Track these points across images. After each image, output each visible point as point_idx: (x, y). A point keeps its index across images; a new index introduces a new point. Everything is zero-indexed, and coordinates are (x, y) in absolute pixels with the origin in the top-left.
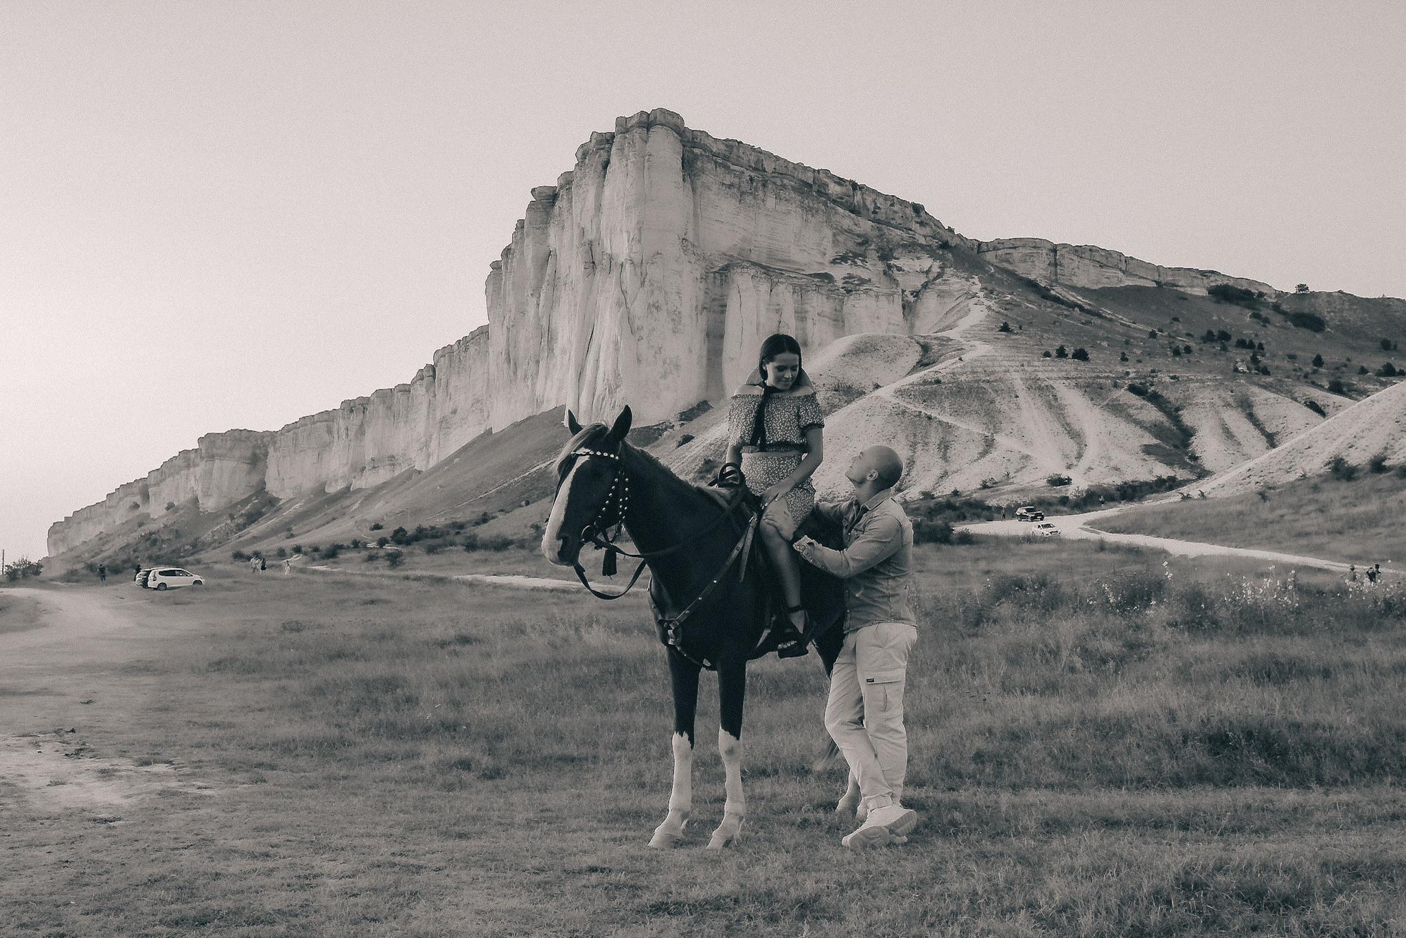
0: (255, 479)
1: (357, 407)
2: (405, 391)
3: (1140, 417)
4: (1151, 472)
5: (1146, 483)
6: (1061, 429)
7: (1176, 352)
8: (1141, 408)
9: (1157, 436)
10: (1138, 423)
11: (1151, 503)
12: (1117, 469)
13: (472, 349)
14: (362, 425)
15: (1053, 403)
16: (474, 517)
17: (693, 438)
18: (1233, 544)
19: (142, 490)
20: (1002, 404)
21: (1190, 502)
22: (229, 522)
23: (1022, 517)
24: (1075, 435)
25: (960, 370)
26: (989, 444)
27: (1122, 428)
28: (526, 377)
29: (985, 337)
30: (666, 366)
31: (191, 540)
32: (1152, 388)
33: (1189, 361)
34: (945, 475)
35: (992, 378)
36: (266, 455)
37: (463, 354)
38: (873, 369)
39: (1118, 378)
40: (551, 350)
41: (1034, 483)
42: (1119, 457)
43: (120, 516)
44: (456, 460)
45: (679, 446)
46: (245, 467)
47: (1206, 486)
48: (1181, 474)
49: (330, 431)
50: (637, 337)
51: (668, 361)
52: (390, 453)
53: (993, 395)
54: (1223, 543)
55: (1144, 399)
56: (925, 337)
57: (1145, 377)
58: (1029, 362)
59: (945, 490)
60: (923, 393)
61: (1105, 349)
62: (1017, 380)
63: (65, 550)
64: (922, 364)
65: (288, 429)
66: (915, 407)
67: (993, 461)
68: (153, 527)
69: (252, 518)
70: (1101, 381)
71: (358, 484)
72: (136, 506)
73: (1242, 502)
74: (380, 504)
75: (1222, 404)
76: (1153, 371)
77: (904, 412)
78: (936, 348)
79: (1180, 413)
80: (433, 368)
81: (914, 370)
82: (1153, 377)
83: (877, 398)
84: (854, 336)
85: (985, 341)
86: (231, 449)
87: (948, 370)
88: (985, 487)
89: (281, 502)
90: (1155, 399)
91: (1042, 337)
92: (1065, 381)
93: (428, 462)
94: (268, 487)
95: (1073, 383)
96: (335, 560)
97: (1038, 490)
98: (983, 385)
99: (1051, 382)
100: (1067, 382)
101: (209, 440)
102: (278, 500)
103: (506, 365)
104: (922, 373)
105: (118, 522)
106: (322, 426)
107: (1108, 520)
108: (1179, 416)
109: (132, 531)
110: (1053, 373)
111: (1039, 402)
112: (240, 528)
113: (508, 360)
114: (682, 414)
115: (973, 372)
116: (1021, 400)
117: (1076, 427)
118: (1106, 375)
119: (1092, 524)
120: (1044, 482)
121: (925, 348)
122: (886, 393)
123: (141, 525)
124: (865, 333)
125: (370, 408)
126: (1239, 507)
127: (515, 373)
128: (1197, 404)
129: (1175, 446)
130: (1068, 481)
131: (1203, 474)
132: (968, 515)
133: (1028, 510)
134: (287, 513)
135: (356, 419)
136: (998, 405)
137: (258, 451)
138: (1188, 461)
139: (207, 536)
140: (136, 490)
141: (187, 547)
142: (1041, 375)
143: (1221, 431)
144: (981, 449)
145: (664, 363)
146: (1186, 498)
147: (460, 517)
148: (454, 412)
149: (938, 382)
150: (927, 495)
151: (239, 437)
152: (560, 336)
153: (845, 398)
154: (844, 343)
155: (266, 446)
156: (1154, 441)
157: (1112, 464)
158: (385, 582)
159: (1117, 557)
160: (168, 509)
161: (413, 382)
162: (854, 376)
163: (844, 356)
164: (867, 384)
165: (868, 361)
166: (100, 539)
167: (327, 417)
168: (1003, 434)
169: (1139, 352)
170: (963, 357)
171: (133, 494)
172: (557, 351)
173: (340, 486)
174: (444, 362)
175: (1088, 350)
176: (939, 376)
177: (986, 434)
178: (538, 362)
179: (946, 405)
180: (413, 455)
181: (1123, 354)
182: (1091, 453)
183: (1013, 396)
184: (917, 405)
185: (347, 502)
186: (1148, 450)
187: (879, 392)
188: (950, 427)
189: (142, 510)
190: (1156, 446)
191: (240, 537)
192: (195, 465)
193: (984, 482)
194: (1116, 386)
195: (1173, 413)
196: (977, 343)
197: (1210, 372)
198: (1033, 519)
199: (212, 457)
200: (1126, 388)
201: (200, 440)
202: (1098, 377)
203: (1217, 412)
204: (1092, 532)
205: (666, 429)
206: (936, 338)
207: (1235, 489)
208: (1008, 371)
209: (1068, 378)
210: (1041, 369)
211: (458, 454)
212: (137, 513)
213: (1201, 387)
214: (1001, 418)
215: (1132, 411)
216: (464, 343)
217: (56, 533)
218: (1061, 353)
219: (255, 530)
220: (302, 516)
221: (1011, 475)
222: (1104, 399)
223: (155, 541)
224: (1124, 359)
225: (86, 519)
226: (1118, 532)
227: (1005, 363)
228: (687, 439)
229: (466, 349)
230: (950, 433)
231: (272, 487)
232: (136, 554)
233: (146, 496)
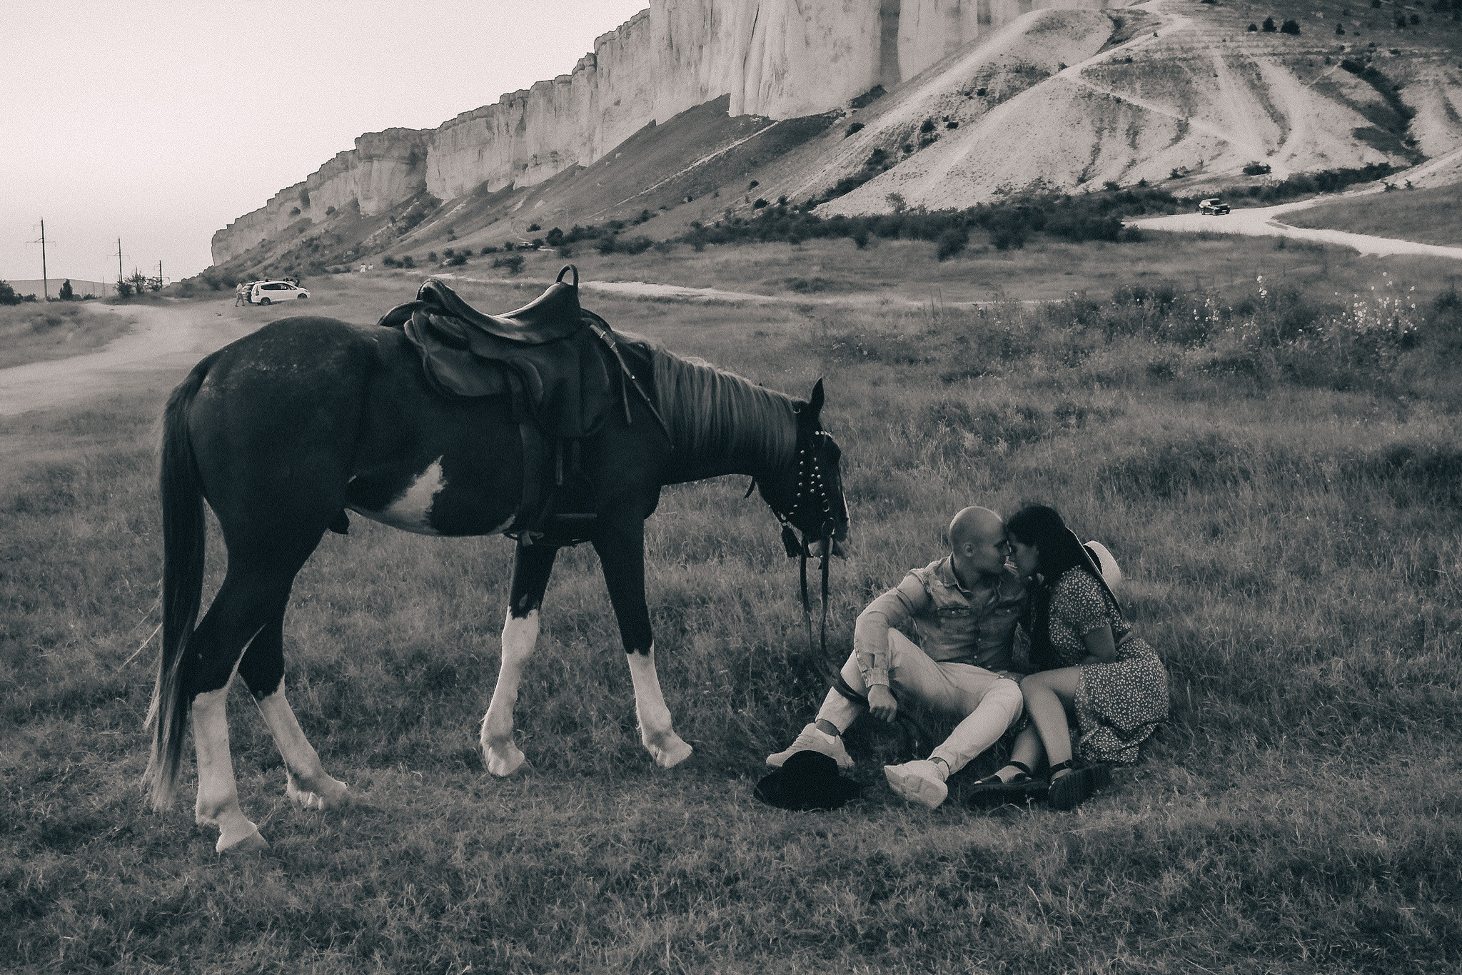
0: (414, 180)
1: (516, 101)
2: (566, 82)
3: (1353, 97)
4: (1361, 158)
5: (1353, 171)
6: (1263, 112)
7: (1401, 23)
8: (1356, 87)
9: (1371, 119)
10: (1352, 105)
11: (1351, 194)
12: (1323, 156)
13: (634, 35)
14: (522, 120)
15: (1256, 82)
16: (634, 216)
17: (863, 126)
18: (1432, 241)
19: (302, 194)
20: (1199, 84)
21: (1394, 193)
22: (390, 225)
23: (1206, 210)
24: (1279, 118)
25: (1154, 47)
26: (1183, 129)
27: (1331, 109)
28: (689, 64)
29: (1185, 9)
30: (837, 48)
31: (353, 245)
32: (1370, 65)
33: (1415, 33)
34: (1133, 163)
35: (1190, 55)
36: (426, 154)
37: (625, 41)
38: (1062, 47)
39: (1331, 53)
40: (715, 34)
41: (1230, 172)
42: (1327, 142)
43: (283, 221)
44: (618, 155)
45: (847, 136)
46: (404, 167)
47: (1417, 175)
48: (1393, 160)
49: (489, 127)
50: (806, 17)
51: (839, 43)
52: (553, 149)
53: (1190, 74)
54: (1421, 240)
55: (1359, 77)
56: (1118, 11)
57: (1362, 52)
58: (1232, 38)
59: (1132, 179)
60: (1112, 73)
61: (1318, 20)
62: (1217, 58)
63: (229, 259)
64: (1113, 41)
65: (446, 126)
66: (1102, 89)
67: (1185, 148)
68: (314, 232)
69: (415, 220)
70: (1312, 57)
71: (519, 183)
72: (297, 212)
73: (1451, 192)
74: (540, 204)
75: (1448, 81)
76: (1372, 45)
77: (1090, 95)
78: (1130, 22)
79: (1400, 92)
80: (594, 56)
81: (1104, 48)
82: (1371, 52)
83: (1061, 79)
84: (1039, 11)
85: (1185, 14)
86: (389, 149)
87: (1141, 47)
88: (1175, 175)
89: (443, 204)
90: (1373, 77)
91: (1249, 7)
92: (1270, 58)
93: (592, 157)
94: (429, 189)
95: (1280, 60)
96: (463, 267)
97: (1232, 179)
98: (1179, 63)
99: (1255, 59)
100: (1272, 59)
101: (366, 140)
102: (440, 201)
103: (668, 51)
104: (1112, 51)
105: (280, 228)
106: (482, 122)
107: (1298, 213)
108: (1399, 95)
109: (293, 237)
110: (1256, 48)
111: (1241, 81)
112: (402, 231)
113: (671, 45)
114: (854, 100)
115: (1169, 49)
116: (1220, 80)
117: (1281, 109)
118: (1319, 50)
119: (1281, 218)
120: (1240, 171)
121: (1118, 23)
122: (1071, 74)
123: (301, 231)
124: (1055, 8)
125: (531, 101)
126: (1445, 199)
127: (678, 59)
128: (1419, 82)
129: (1391, 130)
130: (1267, 170)
131: (1418, 159)
132: (1147, 208)
133: (1213, 203)
134: (449, 216)
135: (516, 114)
136: (1194, 85)
137: (416, 151)
138: (1404, 145)
139: (369, 241)
140: (296, 194)
141: (350, 253)
142: (1244, 52)
143: (1444, 112)
144: (1173, 135)
145: (835, 45)
146: (1390, 188)
147: (620, 216)
148: (618, 103)
149: (1129, 60)
150: (1111, 186)
151: (395, 136)
152: (724, 21)
153: (1028, 80)
154: (1028, 20)
155: (425, 146)
156: (1368, 124)
157: (1319, 150)
158: (489, 291)
159: (1296, 256)
160: (328, 213)
161: (575, 73)
162: (1038, 55)
163: (1027, 33)
164: (1052, 64)
165: (1053, 38)
166: (263, 246)
167: (486, 113)
168: (1198, 117)
169: (1357, 24)
170: (1159, 32)
171: (292, 199)
172: (721, 35)
173: (503, 184)
174: (605, 49)
175: (1300, 22)
176: (1131, 54)
177: (1180, 118)
178: (701, 47)
179: (1138, 86)
180: (577, 151)
181: (1339, 26)
182: (1294, 139)
183: (1212, 74)
184: (1105, 86)
185: (509, 202)
186: (1360, 134)
187: (1064, 73)
188: (1141, 110)
189: (303, 215)
190: (1369, 129)
191: (402, 241)
192: (354, 167)
193: (1175, 171)
194: (1328, 62)
195: (1390, 90)
196: (1175, 16)
197: (1437, 45)
198: (1218, 213)
199: (370, 158)
200: (1339, 64)
201: (357, 140)
202: (1309, 53)
203: (1442, 91)
204: (1281, 227)
205: (837, 118)
206: (1130, 12)
207: (1447, 177)
208: (1207, 47)
209: (1274, 55)
210: (1245, 44)
211: (619, 149)
212: (298, 218)
213: (1424, 63)
214: (1197, 100)
215: (1344, 91)
216: (625, 29)
217: (220, 240)
218: (1269, 27)
219: (418, 233)
220: (465, 218)
221: (1205, 163)
222: (1313, 78)
223: (317, 247)
224: (1340, 32)
225: (249, 226)
226: (1306, 227)
227: (1205, 38)
228: (856, 128)
229: (628, 35)
230: (1140, 117)
231: (433, 187)
232: (298, 261)
233: (306, 201)
